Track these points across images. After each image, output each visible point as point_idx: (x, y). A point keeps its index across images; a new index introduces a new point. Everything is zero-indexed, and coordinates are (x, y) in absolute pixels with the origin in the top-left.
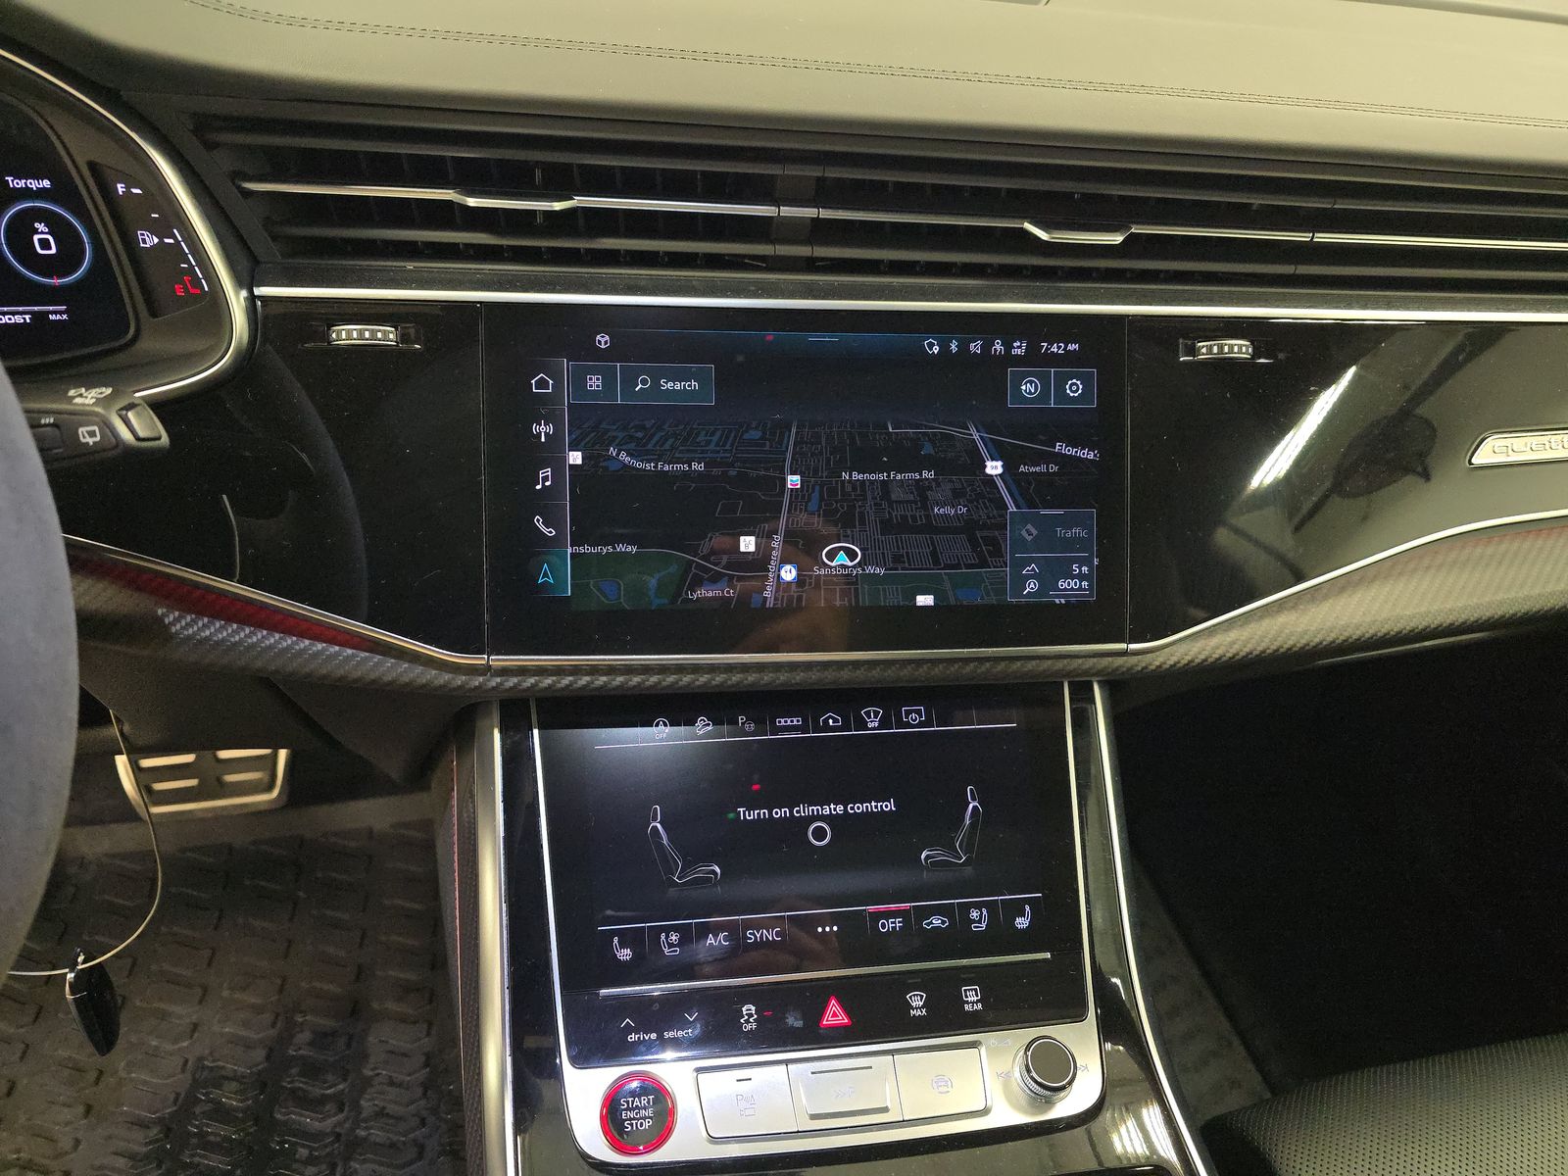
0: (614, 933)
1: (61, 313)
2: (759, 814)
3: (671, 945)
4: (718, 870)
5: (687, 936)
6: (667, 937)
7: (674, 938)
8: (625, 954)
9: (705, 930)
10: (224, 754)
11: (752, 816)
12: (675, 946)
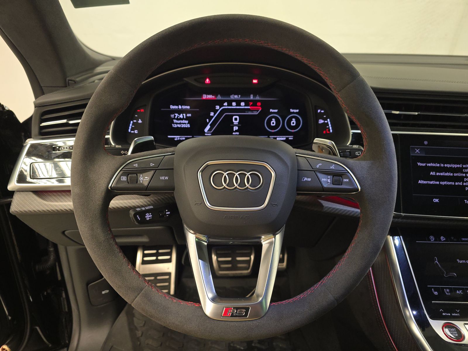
0: (432, 287)
1: (291, 137)
2: (463, 262)
3: (448, 292)
4: (456, 275)
5: (451, 290)
6: (446, 290)
7: (448, 290)
8: (436, 293)
9: (456, 289)
10: (239, 259)
11: (461, 262)
12: (449, 292)
